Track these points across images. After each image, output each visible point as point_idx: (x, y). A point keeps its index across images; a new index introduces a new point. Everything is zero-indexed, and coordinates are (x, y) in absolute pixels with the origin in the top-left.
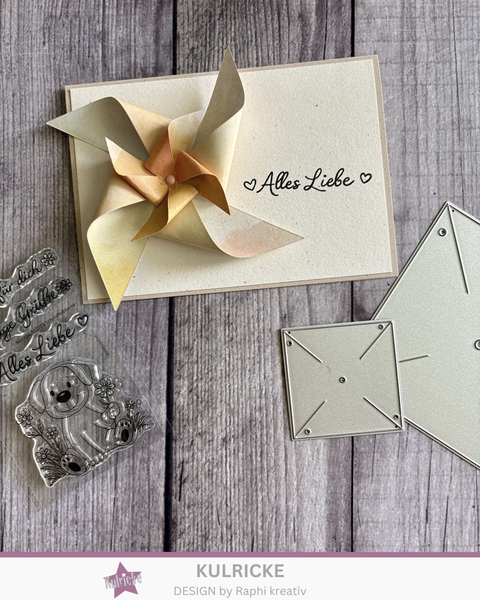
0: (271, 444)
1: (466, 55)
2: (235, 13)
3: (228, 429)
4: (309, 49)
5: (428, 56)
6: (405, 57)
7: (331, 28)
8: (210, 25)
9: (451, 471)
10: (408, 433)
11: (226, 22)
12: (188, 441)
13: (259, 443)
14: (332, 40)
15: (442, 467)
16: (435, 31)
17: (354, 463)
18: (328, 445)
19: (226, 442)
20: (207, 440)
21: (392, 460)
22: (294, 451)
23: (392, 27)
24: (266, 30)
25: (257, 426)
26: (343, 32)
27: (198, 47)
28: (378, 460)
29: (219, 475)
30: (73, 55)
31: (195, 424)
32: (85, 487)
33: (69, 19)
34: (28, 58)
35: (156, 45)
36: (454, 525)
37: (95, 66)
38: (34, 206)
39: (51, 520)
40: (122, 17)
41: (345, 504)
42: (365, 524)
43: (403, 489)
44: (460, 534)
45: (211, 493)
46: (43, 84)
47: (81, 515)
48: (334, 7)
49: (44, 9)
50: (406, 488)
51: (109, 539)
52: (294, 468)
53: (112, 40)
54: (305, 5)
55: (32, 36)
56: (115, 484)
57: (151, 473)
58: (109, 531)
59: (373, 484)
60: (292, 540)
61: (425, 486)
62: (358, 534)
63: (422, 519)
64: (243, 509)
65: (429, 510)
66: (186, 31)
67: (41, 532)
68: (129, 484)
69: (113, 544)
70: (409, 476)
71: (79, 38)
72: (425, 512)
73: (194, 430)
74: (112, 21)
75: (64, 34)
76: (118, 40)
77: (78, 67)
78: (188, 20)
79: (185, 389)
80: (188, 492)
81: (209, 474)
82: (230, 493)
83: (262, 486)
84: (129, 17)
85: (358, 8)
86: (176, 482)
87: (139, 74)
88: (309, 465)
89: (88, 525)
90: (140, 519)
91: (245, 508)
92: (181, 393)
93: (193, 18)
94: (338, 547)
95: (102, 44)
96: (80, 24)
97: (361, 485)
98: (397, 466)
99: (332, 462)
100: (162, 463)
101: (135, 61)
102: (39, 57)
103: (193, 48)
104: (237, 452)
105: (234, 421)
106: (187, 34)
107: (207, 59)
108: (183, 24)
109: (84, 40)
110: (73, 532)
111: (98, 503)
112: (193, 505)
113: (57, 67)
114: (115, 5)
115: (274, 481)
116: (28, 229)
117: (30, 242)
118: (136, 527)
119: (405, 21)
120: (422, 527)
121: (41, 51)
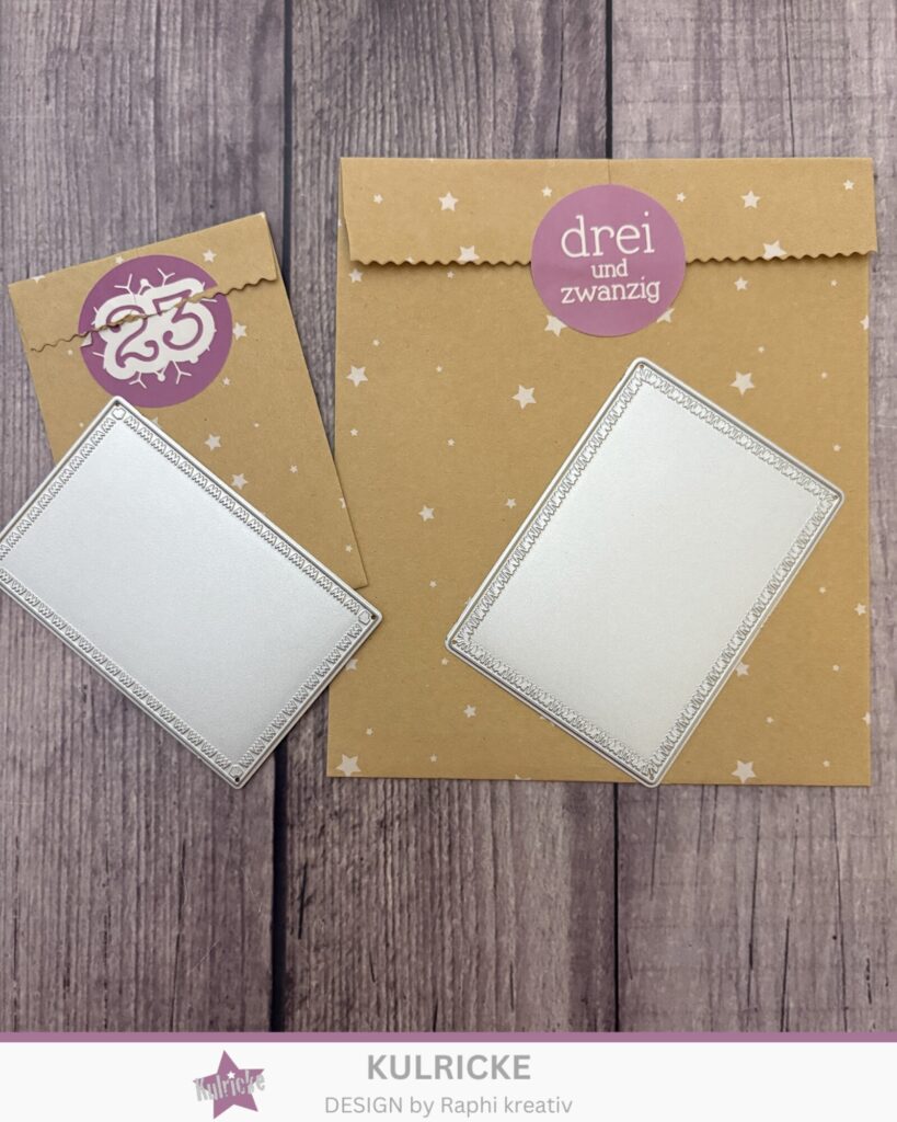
0: (468, 831)
1: (812, 127)
2: (397, 48)
3: (389, 802)
4: (531, 115)
5: (743, 128)
6: (703, 131)
7: (571, 77)
8: (352, 70)
9: (794, 873)
10: (716, 806)
11: (381, 64)
12: (316, 827)
13: (445, 828)
14: (572, 98)
15: (777, 865)
16: (756, 83)
17: (620, 862)
18: (572, 830)
19: (385, 827)
20: (351, 825)
21: (687, 855)
22: (509, 843)
23: (679, 77)
24: (454, 79)
25: (442, 796)
26: (591, 85)
27: (330, 108)
28: (662, 857)
29: (373, 888)
30: (101, 120)
31: (328, 796)
32: (122, 916)
33: (94, 54)
34: (17, 126)
35: (254, 105)
36: (800, 971)
37: (142, 141)
38: (28, 397)
39: (57, 980)
40: (191, 54)
41: (605, 937)
42: (639, 973)
43: (709, 908)
44: (811, 989)
45: (357, 924)
46: (44, 172)
47: (115, 970)
48: (574, 40)
49: (48, 38)
50: (712, 906)
51: (167, 1014)
52: (510, 873)
53: (172, 94)
54: (523, 35)
55: (24, 86)
56: (180, 909)
57: (247, 887)
58: (167, 998)
59: (655, 901)
60: (506, 1006)
61: (746, 901)
62: (628, 992)
63: (743, 963)
64: (417, 952)
65: (754, 946)
66: (310, 77)
67: (38, 1003)
68: (206, 909)
69: (174, 1024)
70: (718, 884)
71: (112, 89)
72: (748, 949)
73: (326, 806)
74: (174, 60)
75: (85, 83)
76: (184, 94)
77: (111, 142)
78: (313, 60)
79: (309, 731)
80: (315, 922)
81: (354, 888)
82: (394, 921)
83: (451, 907)
84: (204, 52)
85: (618, 43)
86: (292, 903)
87: (223, 155)
88: (537, 867)
89: (128, 988)
90: (226, 975)
91: (421, 949)
92: (302, 739)
93: (322, 56)
94: (592, 1017)
95: (155, 101)
96: (114, 65)
97: (633, 902)
98: (697, 867)
99: (579, 861)
100: (267, 868)
101: (215, 132)
102: (38, 123)
103: (322, 111)
104: (405, 846)
105: (399, 790)
106: (310, 84)
107: (347, 129)
108: (303, 66)
109: (121, 93)
110: (99, 1002)
111: (147, 947)
112: (324, 945)
113: (72, 142)
114: (179, 31)
115: (473, 898)
116: (17, 439)
117: (21, 463)
118: (219, 988)
119: (702, 66)
120: (743, 977)
121: (42, 113)
